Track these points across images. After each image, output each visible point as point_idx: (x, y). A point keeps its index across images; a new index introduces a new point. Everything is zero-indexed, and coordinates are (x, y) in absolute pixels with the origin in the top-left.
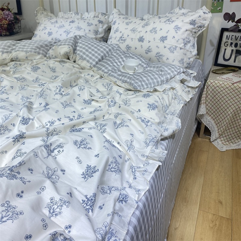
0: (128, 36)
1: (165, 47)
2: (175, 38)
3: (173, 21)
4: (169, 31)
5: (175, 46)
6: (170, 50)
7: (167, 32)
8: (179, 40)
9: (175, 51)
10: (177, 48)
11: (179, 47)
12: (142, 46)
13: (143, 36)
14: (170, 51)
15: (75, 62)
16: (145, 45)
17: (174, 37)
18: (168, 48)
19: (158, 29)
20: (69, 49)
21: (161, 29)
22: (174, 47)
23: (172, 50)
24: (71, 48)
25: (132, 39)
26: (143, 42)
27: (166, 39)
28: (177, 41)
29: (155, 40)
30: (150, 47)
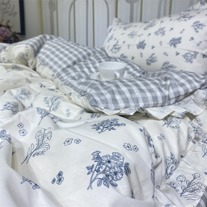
0: (124, 42)
1: (177, 54)
2: (194, 40)
3: (191, 17)
4: (184, 30)
5: (195, 52)
6: (186, 57)
7: (181, 32)
8: (201, 42)
9: (194, 60)
10: (198, 56)
11: (202, 54)
12: (141, 54)
13: (144, 41)
14: (185, 60)
15: (35, 69)
16: (147, 52)
17: (192, 38)
18: (183, 56)
19: (167, 29)
20: (26, 49)
21: (172, 29)
22: (193, 53)
23: (190, 58)
24: (29, 47)
25: (129, 46)
26: (143, 48)
27: (180, 42)
28: (198, 45)
29: (161, 45)
30: (153, 54)
